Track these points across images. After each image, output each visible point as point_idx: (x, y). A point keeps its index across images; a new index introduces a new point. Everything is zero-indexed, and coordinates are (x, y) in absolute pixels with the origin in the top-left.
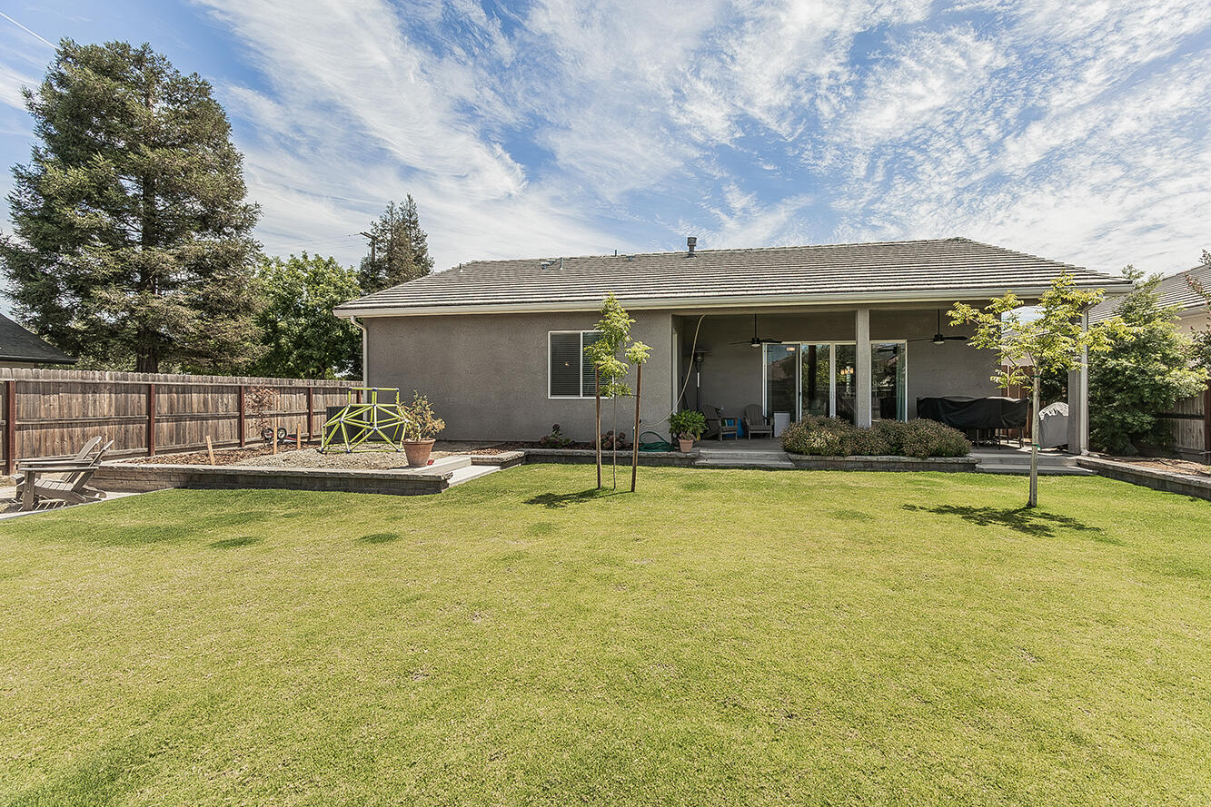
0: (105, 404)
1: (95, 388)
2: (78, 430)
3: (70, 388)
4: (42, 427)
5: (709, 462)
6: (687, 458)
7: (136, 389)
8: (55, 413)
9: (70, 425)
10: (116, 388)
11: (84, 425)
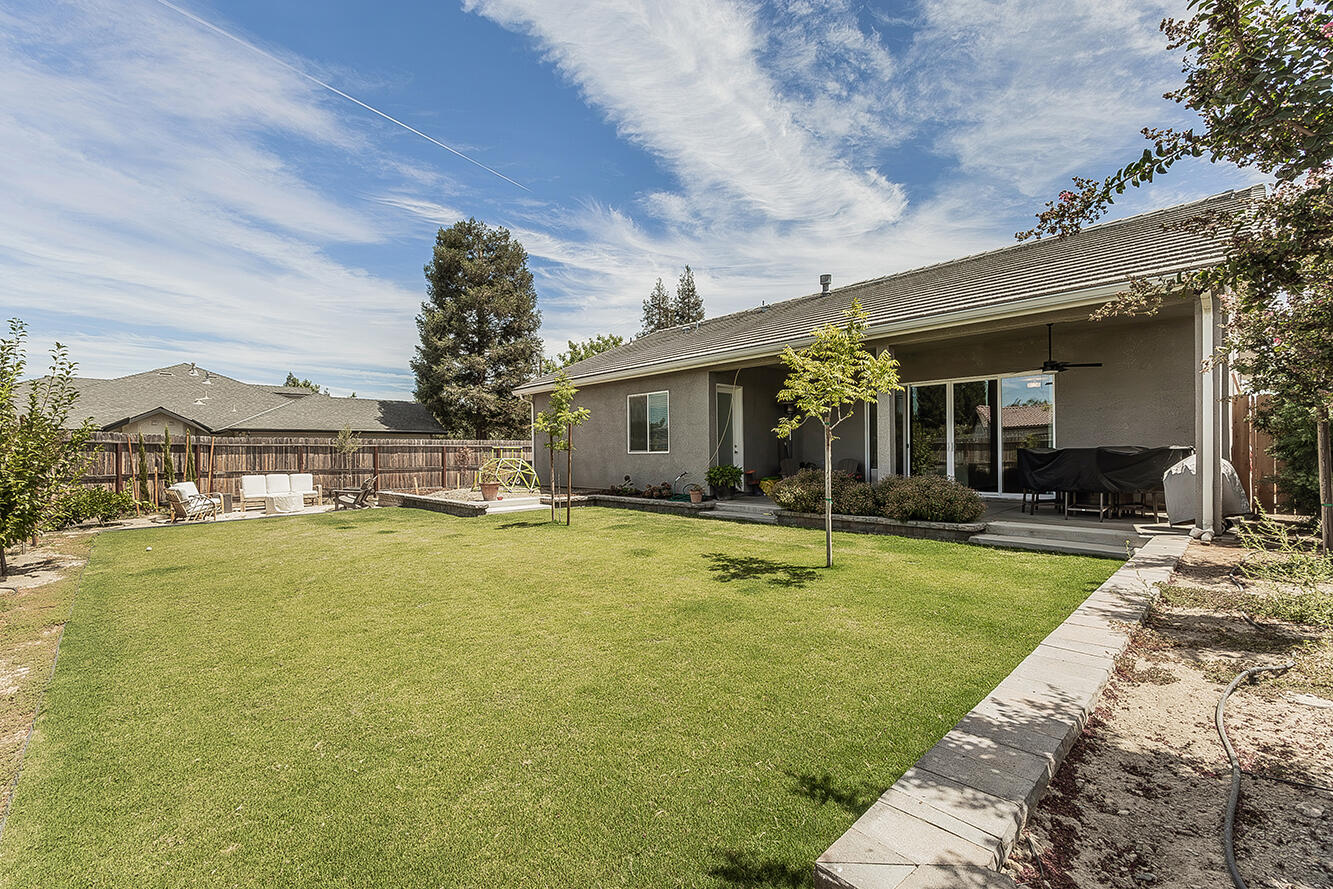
0: (420, 459)
1: (416, 450)
2: (407, 474)
3: (403, 449)
4: (390, 472)
5: (721, 513)
6: (692, 508)
7: (436, 450)
8: (397, 465)
9: (403, 471)
10: (425, 449)
11: (410, 471)
